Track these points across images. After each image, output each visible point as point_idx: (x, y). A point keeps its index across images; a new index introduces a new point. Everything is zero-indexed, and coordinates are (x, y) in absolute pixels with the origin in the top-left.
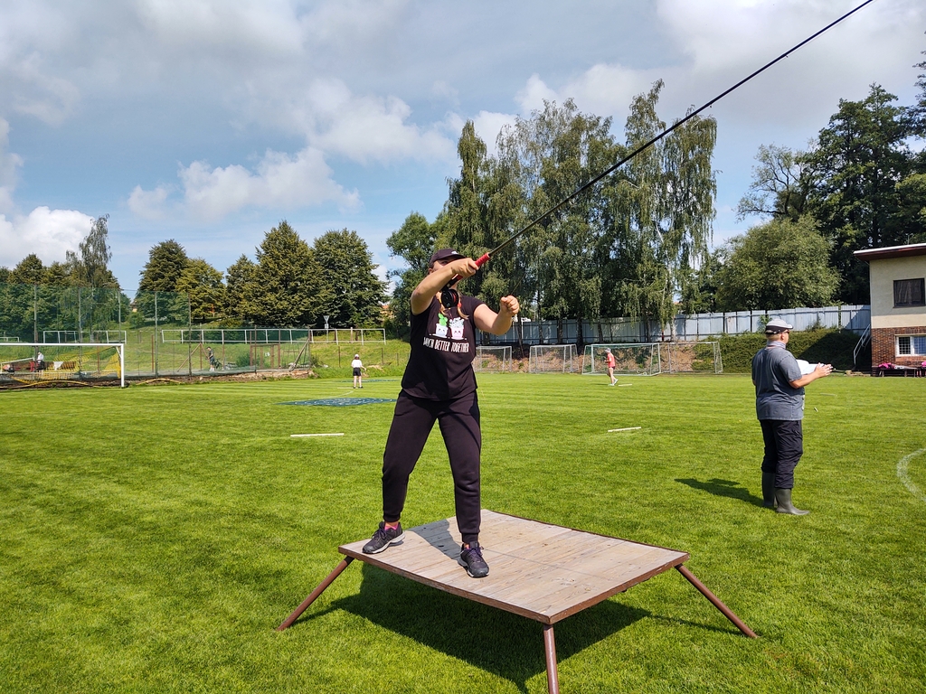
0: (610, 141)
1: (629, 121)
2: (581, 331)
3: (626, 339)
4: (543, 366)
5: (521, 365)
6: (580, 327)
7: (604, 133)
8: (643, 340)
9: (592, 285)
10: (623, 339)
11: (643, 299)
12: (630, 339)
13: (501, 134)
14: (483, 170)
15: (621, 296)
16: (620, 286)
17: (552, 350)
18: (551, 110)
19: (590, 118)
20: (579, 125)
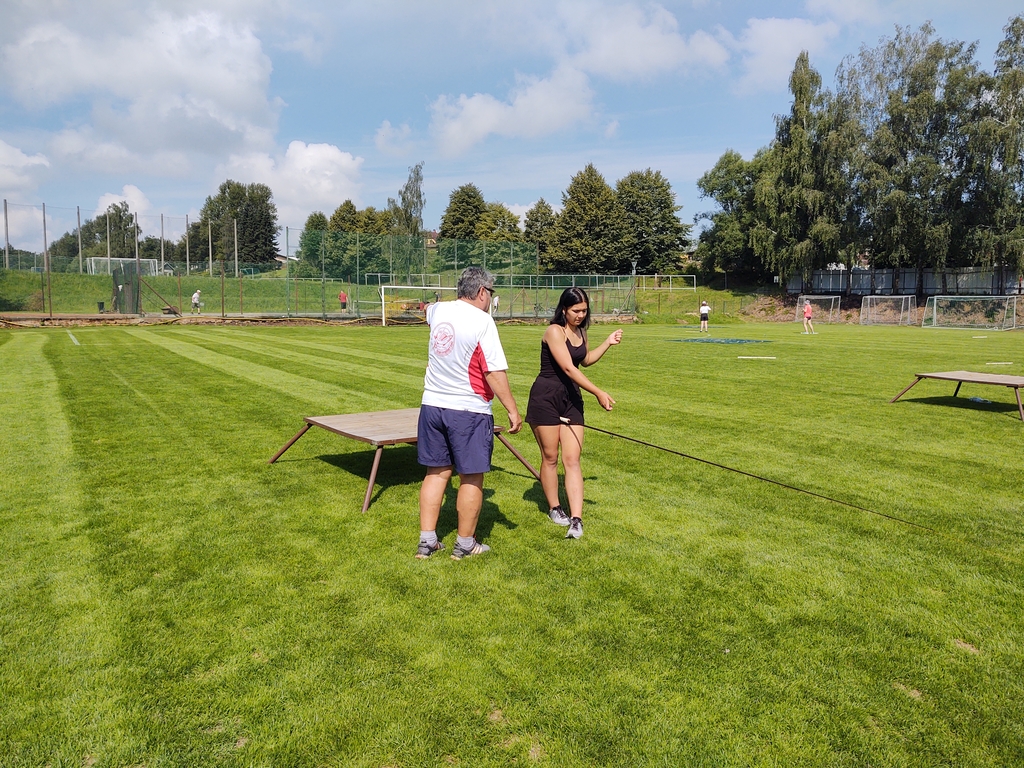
0: (973, 69)
1: (1001, 46)
2: (921, 281)
3: (974, 291)
4: (876, 318)
5: (848, 316)
6: (921, 276)
7: (967, 59)
8: (995, 292)
9: (940, 231)
10: (970, 291)
11: (1000, 247)
12: (979, 291)
13: (841, 65)
14: (816, 104)
15: (973, 244)
16: (973, 233)
17: (886, 301)
18: (903, 36)
19: (952, 44)
20: (936, 53)
